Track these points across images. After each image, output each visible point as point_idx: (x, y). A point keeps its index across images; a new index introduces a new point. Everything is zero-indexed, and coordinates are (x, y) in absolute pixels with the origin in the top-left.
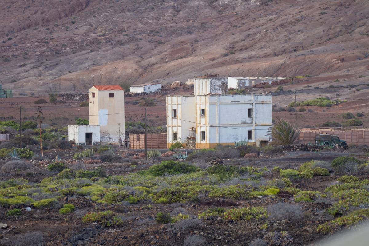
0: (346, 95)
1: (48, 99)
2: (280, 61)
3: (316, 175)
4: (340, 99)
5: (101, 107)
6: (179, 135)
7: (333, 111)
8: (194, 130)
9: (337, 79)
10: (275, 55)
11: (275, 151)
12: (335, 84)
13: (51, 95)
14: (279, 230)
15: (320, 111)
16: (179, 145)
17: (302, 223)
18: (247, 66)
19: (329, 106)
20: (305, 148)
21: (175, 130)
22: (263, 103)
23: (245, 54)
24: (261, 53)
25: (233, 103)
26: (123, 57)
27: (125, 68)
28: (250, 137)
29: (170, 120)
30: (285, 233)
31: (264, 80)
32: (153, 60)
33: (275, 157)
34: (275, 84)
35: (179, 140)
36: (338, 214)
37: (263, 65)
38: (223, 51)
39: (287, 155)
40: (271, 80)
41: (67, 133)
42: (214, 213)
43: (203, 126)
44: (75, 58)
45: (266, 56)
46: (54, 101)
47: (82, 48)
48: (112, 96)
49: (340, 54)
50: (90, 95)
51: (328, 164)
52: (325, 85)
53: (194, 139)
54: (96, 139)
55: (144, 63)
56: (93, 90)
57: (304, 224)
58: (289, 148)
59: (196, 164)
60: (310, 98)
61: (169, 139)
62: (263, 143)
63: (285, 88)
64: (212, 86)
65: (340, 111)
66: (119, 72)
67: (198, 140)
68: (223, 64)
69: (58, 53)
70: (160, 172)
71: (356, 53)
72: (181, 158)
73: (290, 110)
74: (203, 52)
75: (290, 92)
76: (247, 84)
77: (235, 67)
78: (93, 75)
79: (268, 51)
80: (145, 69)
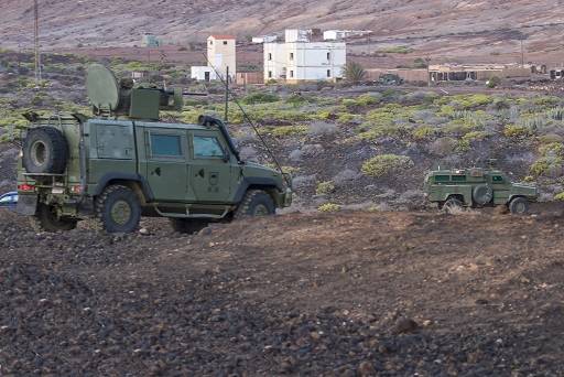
0: (419, 44)
1: (188, 47)
2: (371, 18)
3: (369, 103)
4: (414, 47)
5: (217, 52)
6: (274, 74)
7: (408, 57)
8: (285, 69)
9: (413, 32)
10: (368, 13)
11: (344, 86)
12: (412, 36)
13: (191, 44)
14: (314, 143)
15: (398, 57)
16: (274, 81)
17: (333, 137)
18: (345, 22)
19: (405, 53)
20: (370, 83)
21: (270, 69)
22: (339, 48)
23: (344, 13)
24: (357, 12)
25: (315, 48)
26: (250, 15)
27: (251, 24)
28: (328, 75)
29: (266, 62)
30: (318, 146)
31: (357, 33)
32: (273, 17)
33: (344, 90)
34: (365, 35)
35: (274, 78)
36: (363, 131)
37: (358, 21)
38: (328, 11)
39: (354, 88)
40: (361, 33)
41: (190, 73)
42: (266, 130)
43: (292, 66)
44: (213, 16)
45: (361, 14)
46: (193, 48)
47: (218, 8)
48: (225, 43)
49: (418, 13)
50: (209, 43)
51: (381, 95)
52: (403, 37)
53: (285, 76)
54: (213, 77)
55: (266, 20)
56: (211, 38)
57: (334, 138)
58: (357, 84)
59: (281, 95)
60: (391, 46)
61: (266, 77)
62: (338, 79)
63: (373, 38)
64: (299, 35)
65: (414, 56)
66: (247, 27)
67: (288, 77)
68: (327, 20)
69: (200, 12)
70: (251, 101)
71: (430, 12)
72: (271, 91)
73: (375, 56)
74: (312, 11)
75: (376, 42)
76: (343, 36)
77: (335, 23)
78: (226, 29)
79: (362, 10)
80: (267, 24)
